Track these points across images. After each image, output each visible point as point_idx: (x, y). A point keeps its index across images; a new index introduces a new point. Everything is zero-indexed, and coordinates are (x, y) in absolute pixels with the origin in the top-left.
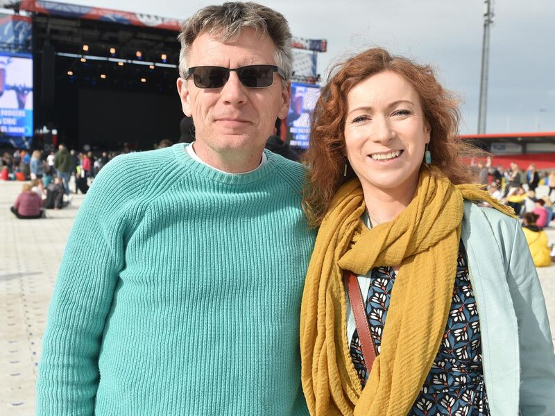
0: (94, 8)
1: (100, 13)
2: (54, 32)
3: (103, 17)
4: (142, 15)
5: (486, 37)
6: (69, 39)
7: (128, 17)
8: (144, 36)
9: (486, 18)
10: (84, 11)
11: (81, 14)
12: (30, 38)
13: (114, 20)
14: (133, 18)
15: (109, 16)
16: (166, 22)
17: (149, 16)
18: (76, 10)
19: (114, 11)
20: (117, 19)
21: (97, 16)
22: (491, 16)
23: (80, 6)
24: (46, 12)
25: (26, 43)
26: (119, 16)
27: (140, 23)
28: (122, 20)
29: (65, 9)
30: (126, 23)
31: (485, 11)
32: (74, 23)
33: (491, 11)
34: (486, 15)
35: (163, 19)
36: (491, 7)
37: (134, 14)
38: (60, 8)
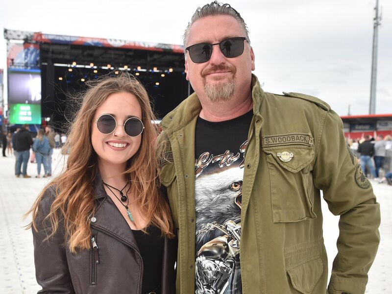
0: (80, 37)
1: (84, 40)
2: (53, 52)
3: (85, 43)
4: (111, 40)
5: (375, 37)
6: (61, 56)
7: (102, 42)
8: (112, 52)
9: (375, 21)
10: (73, 39)
11: (71, 42)
12: (38, 58)
13: (93, 44)
14: (105, 42)
15: (89, 41)
16: (127, 44)
17: (115, 40)
18: (68, 39)
19: (93, 38)
20: (95, 44)
21: (81, 42)
22: (379, 19)
23: (70, 37)
24: (49, 41)
25: (37, 62)
26: (96, 41)
27: (109, 44)
28: (98, 43)
29: (61, 39)
30: (100, 46)
31: (374, 16)
32: (66, 48)
33: (379, 15)
34: (374, 19)
35: (125, 42)
36: (379, 13)
37: (106, 39)
38: (57, 38)
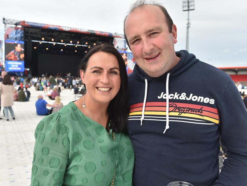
0: (46, 24)
1: (48, 26)
2: (31, 33)
3: (49, 28)
4: (63, 27)
5: (187, 32)
6: (35, 36)
7: (58, 28)
8: (64, 34)
9: (188, 25)
10: (42, 26)
11: (41, 27)
12: (23, 35)
13: (53, 29)
14: (60, 28)
15: (52, 27)
16: (72, 29)
17: (66, 27)
18: (40, 25)
19: (53, 25)
20: (55, 28)
21: (47, 27)
22: (189, 24)
23: (41, 24)
24: (28, 26)
25: (22, 37)
26: (55, 27)
27: (62, 29)
28: (56, 28)
29: (36, 25)
30: (57, 30)
31: (187, 23)
32: (38, 30)
33: (189, 23)
34: (187, 24)
35: (71, 28)
36: (189, 21)
37: (60, 26)
38: (34, 24)
